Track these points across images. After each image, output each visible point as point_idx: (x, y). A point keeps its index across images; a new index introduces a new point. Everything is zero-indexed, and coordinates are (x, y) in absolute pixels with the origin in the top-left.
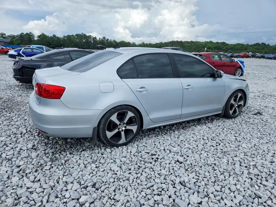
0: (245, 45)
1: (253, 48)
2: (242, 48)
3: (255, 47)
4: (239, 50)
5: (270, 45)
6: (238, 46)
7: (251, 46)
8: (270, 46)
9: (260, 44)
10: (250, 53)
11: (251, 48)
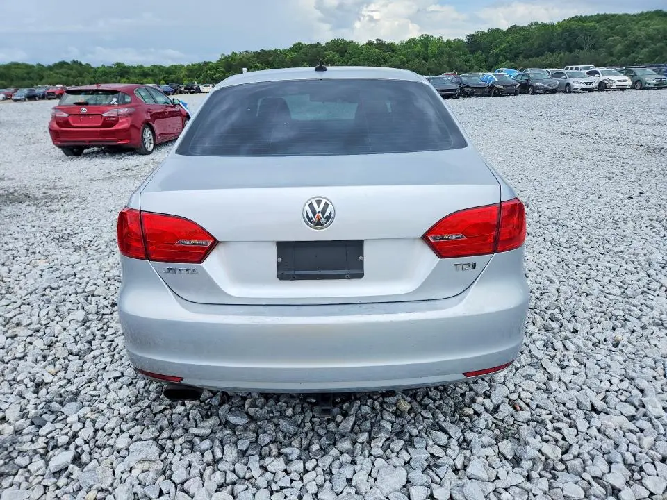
0: (33, 66)
1: (57, 73)
2: (28, 73)
3: (60, 71)
4: (24, 79)
5: (93, 66)
6: (15, 68)
7: (50, 68)
8: (92, 68)
9: (70, 62)
10: (57, 86)
11: (51, 73)
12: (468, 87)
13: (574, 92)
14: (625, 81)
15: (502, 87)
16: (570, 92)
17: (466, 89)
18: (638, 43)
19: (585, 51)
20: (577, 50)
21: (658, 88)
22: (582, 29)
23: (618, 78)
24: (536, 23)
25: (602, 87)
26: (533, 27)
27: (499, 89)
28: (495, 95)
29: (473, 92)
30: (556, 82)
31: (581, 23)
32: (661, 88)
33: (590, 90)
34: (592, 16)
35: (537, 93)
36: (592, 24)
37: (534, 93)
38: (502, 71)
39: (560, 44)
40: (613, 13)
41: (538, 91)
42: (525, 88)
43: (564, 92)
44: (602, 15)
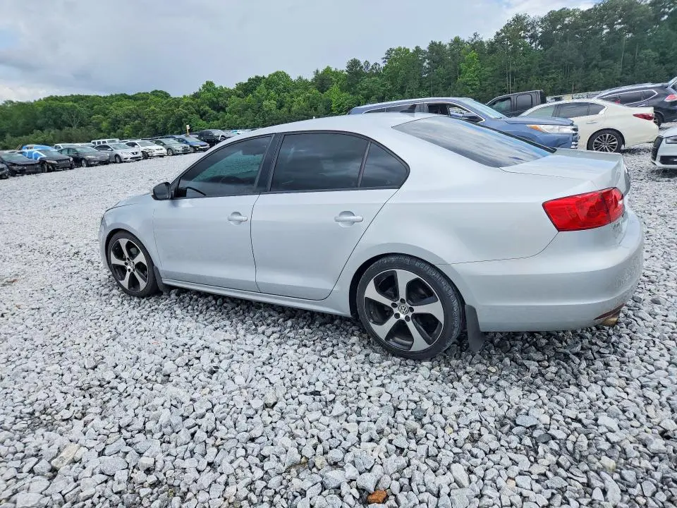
12: (14, 164)
13: (125, 162)
14: (161, 149)
15: (55, 162)
16: (121, 162)
17: (15, 168)
18: (119, 121)
19: (75, 128)
20: (67, 128)
21: (185, 154)
22: (63, 108)
23: (155, 148)
24: (11, 102)
25: (146, 156)
26: (9, 106)
27: (52, 165)
28: (49, 171)
29: (25, 170)
30: (106, 154)
31: (58, 103)
32: (186, 153)
33: (137, 159)
34: (66, 97)
35: (92, 166)
36: (71, 103)
37: (89, 165)
38: (31, 148)
39: (47, 122)
40: (86, 94)
41: (93, 163)
42: (78, 161)
43: (115, 162)
44: (76, 96)
